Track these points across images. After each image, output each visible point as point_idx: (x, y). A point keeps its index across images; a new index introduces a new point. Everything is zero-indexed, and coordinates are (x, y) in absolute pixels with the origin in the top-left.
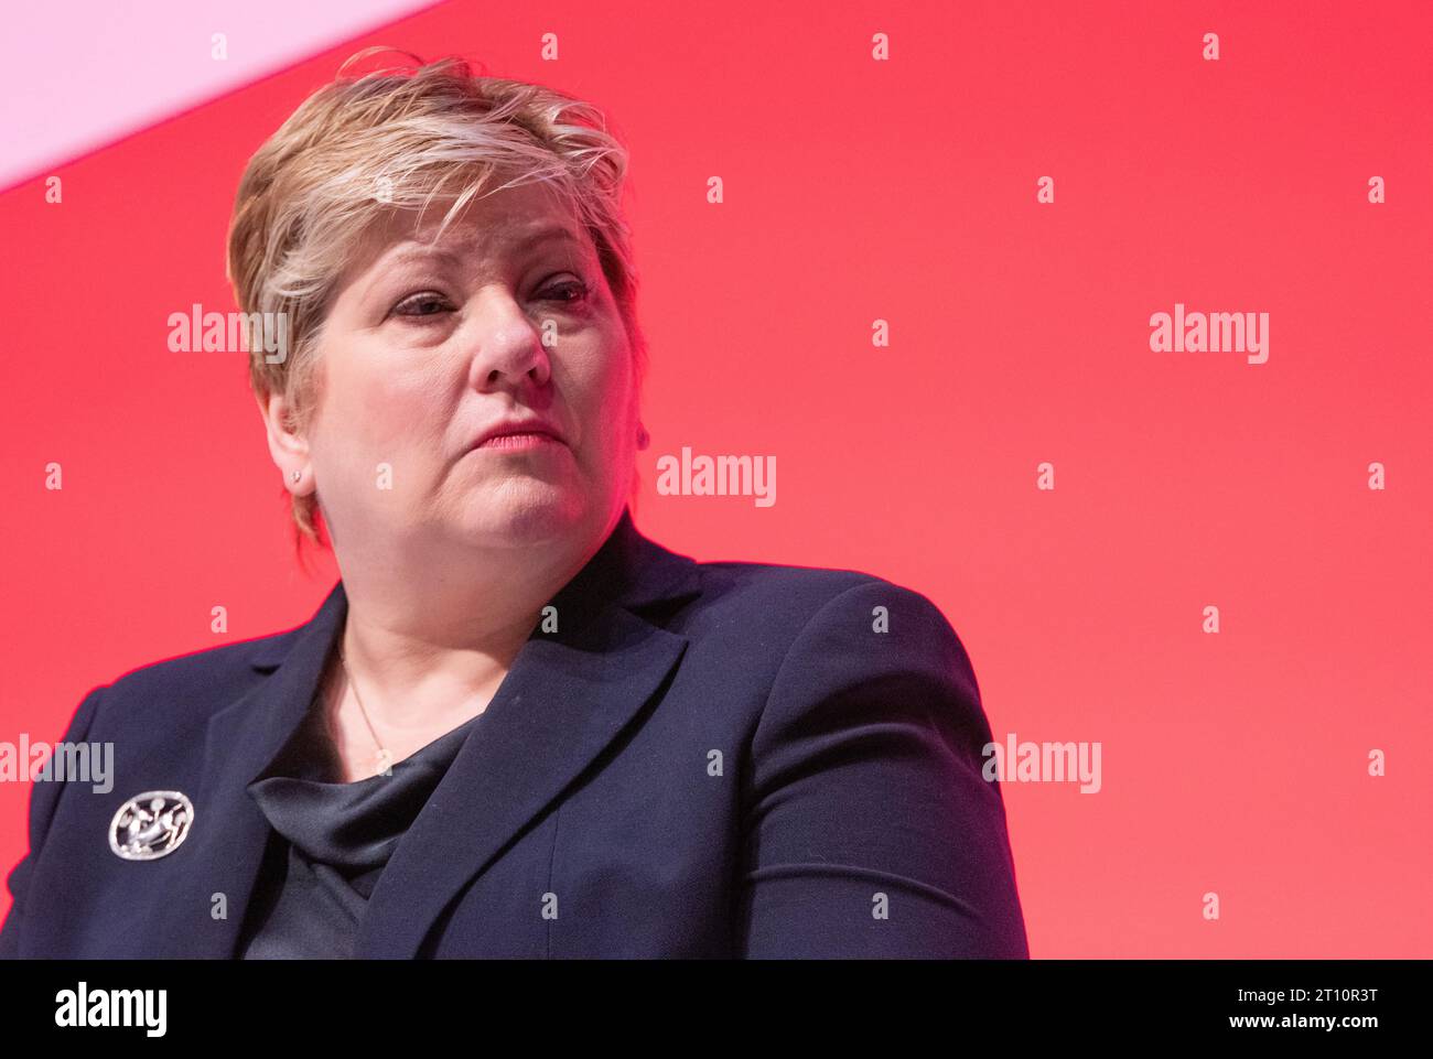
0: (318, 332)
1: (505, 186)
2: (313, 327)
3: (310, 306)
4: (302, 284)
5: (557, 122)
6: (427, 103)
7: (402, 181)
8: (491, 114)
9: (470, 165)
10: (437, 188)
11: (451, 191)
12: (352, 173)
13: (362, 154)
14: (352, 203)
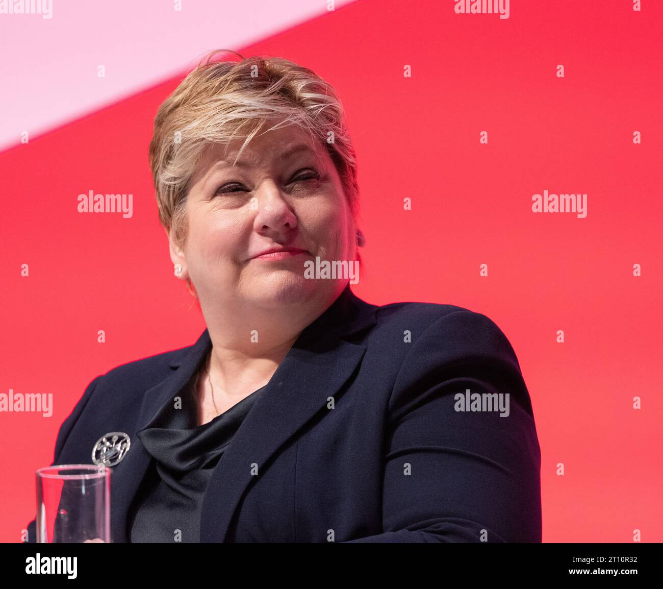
0: (185, 201)
1: (271, 129)
2: (182, 198)
3: (180, 189)
4: (175, 179)
5: (302, 91)
6: (236, 85)
7: (218, 129)
8: (266, 91)
9: (253, 120)
10: (235, 132)
11: (242, 134)
12: (195, 124)
13: (201, 114)
14: (193, 140)
